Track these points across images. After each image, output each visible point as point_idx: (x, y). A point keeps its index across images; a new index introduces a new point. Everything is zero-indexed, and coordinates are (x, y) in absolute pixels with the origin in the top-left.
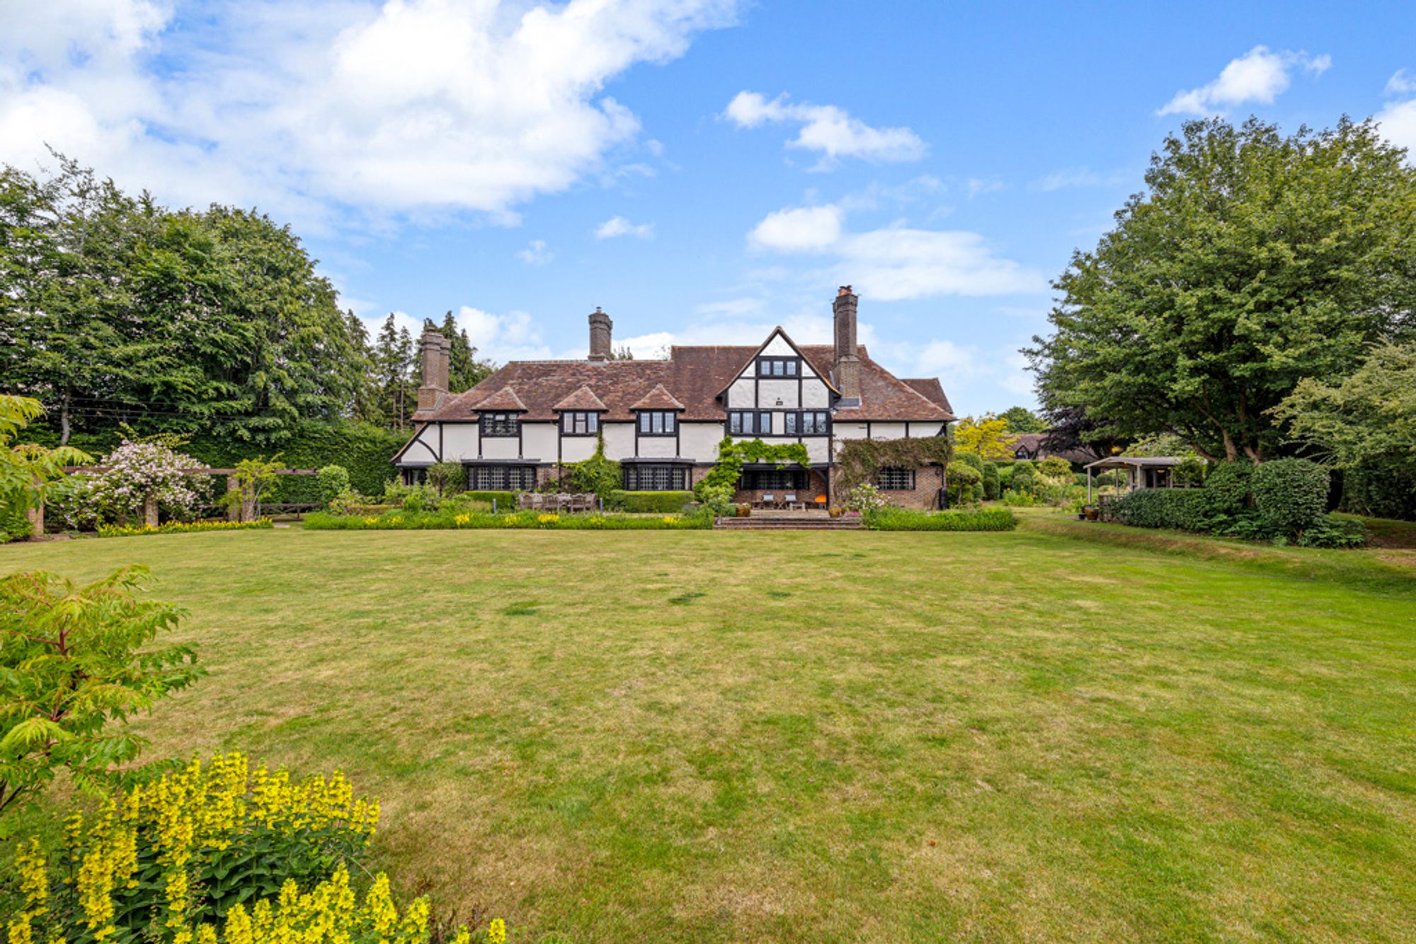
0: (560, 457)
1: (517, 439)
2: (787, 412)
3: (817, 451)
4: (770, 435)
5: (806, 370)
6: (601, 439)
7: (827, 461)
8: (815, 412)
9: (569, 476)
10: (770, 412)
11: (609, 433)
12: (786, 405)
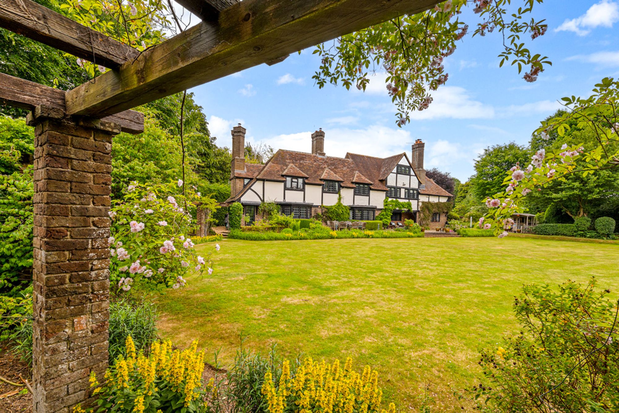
0: (322, 203)
1: (303, 192)
2: (406, 189)
3: (414, 206)
4: (400, 198)
5: (412, 173)
6: (340, 195)
7: (416, 209)
8: (413, 190)
9: (326, 212)
10: (400, 188)
11: (343, 192)
12: (406, 186)
